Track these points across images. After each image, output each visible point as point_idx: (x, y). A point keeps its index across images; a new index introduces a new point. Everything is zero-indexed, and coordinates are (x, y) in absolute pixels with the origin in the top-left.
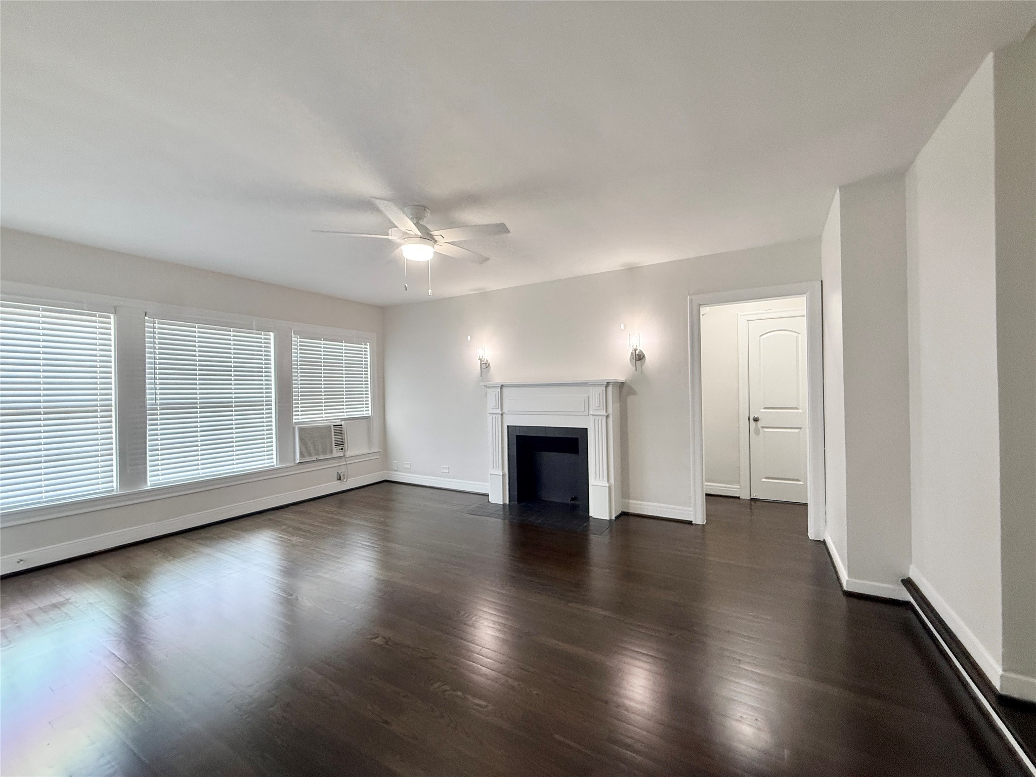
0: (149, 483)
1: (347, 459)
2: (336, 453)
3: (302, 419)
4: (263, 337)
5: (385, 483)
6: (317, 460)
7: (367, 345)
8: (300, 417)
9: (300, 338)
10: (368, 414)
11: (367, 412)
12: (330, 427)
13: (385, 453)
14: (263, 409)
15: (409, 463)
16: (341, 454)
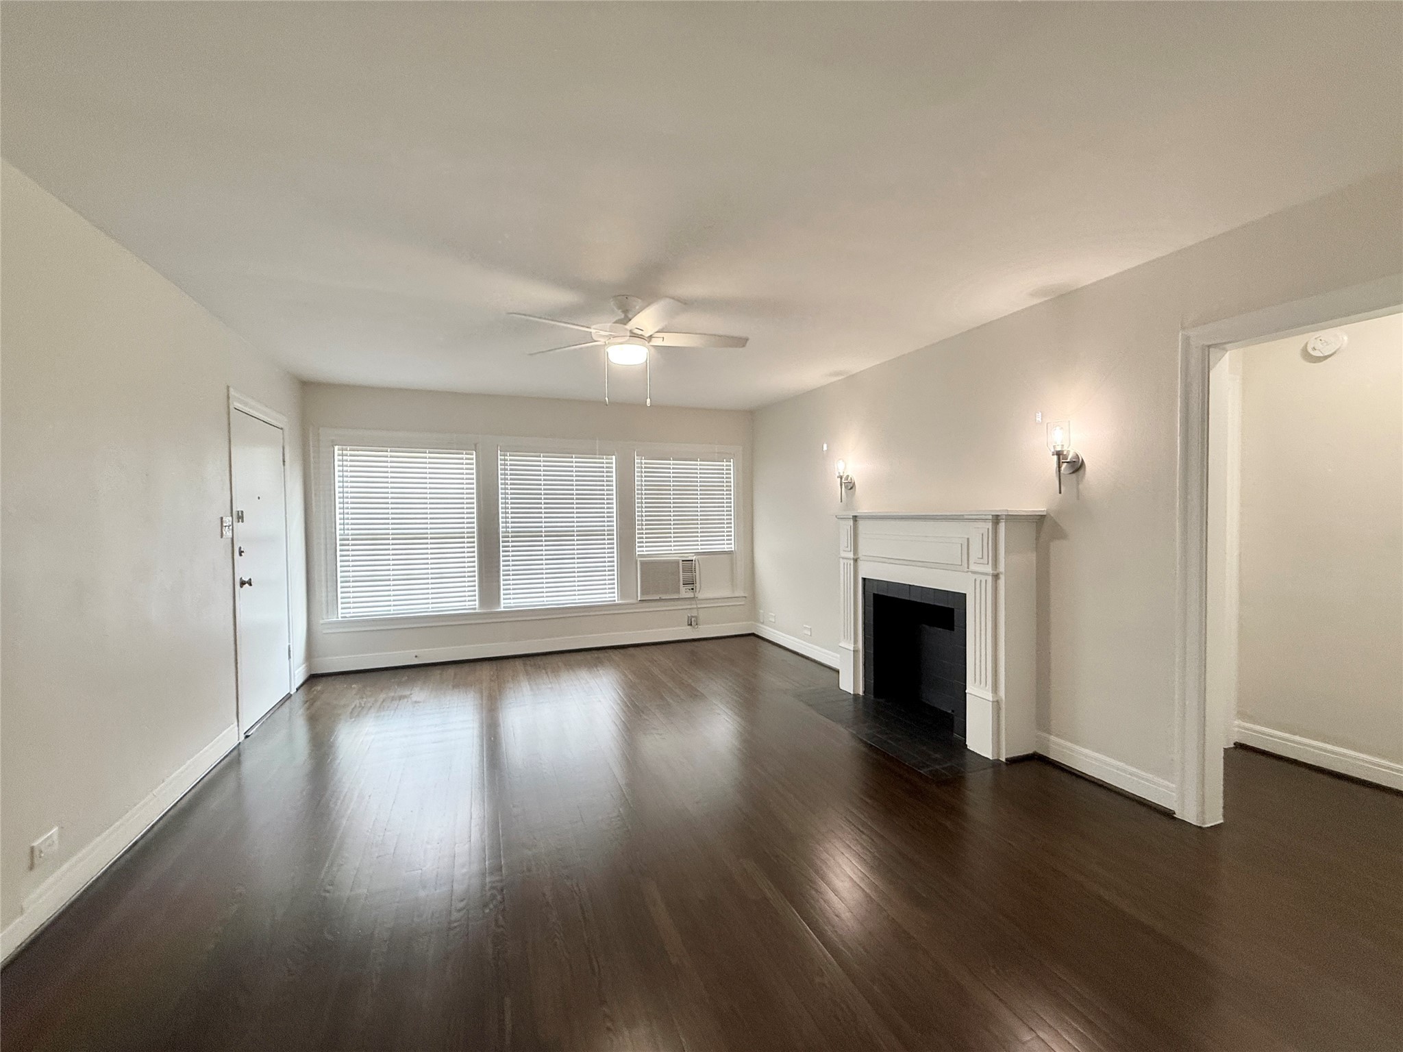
0: (502, 605)
1: (698, 602)
2: (684, 592)
3: (646, 551)
4: (605, 461)
5: (752, 637)
6: (660, 600)
7: (730, 462)
8: (645, 549)
9: (645, 459)
10: (731, 548)
11: (730, 546)
12: (677, 562)
13: (752, 600)
14: (604, 539)
15: (774, 615)
16: (691, 595)
